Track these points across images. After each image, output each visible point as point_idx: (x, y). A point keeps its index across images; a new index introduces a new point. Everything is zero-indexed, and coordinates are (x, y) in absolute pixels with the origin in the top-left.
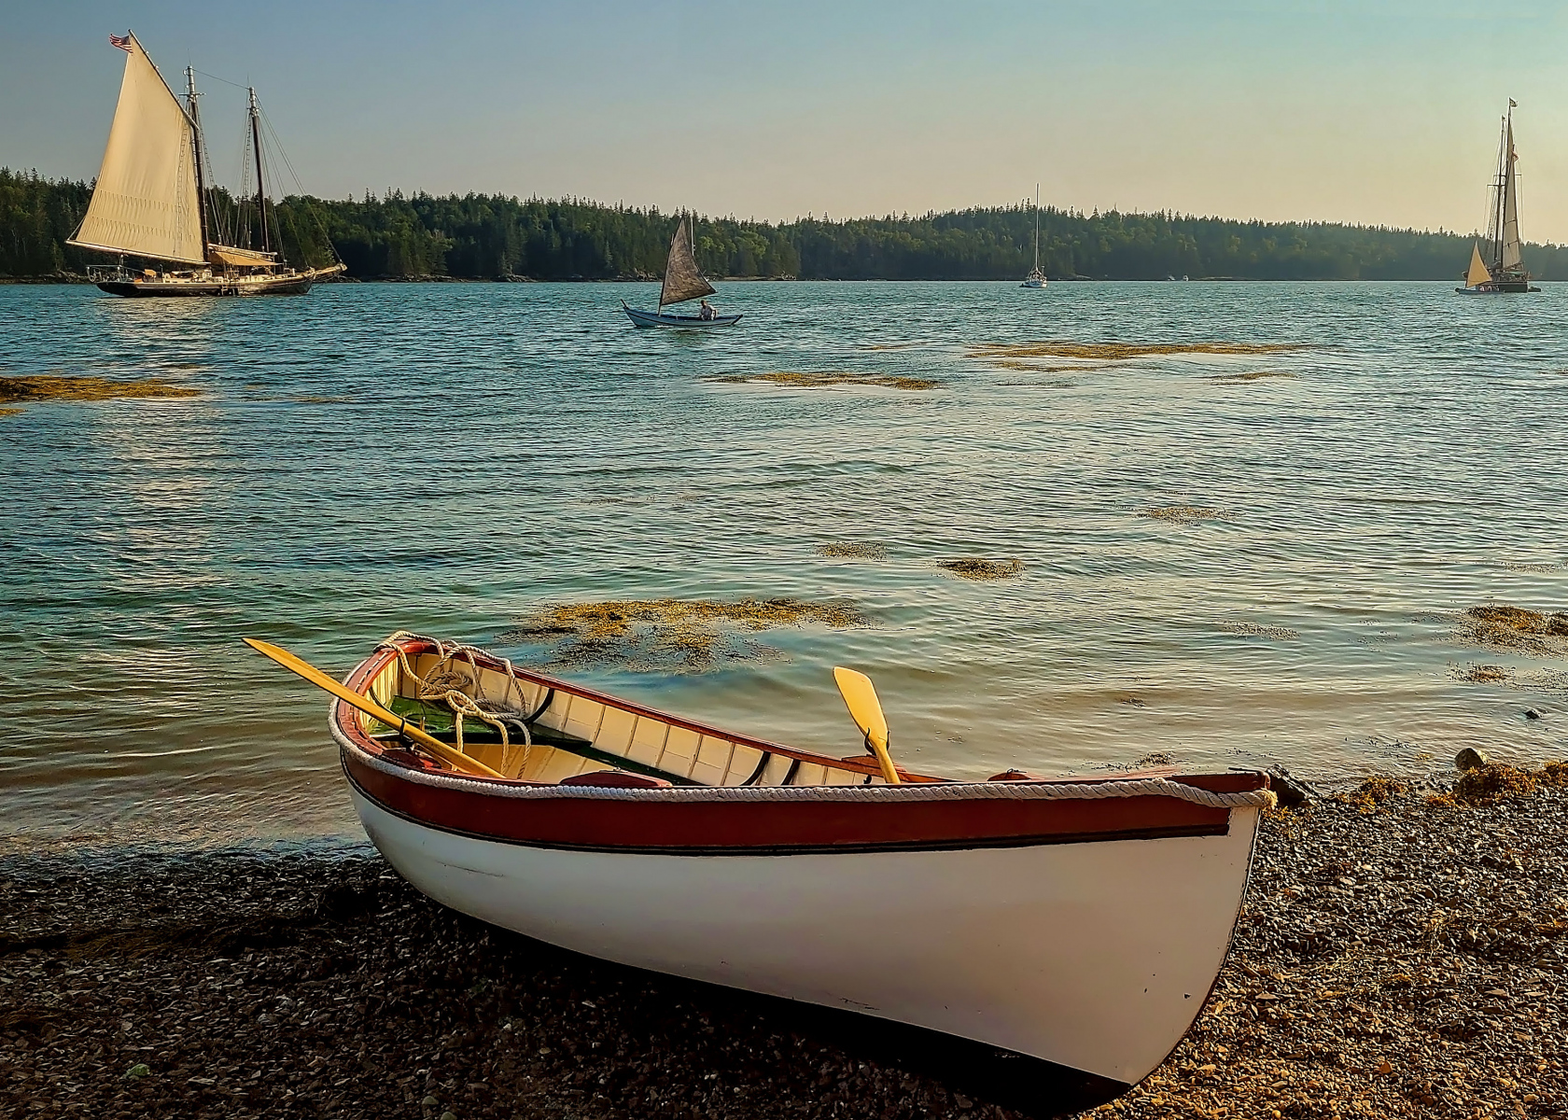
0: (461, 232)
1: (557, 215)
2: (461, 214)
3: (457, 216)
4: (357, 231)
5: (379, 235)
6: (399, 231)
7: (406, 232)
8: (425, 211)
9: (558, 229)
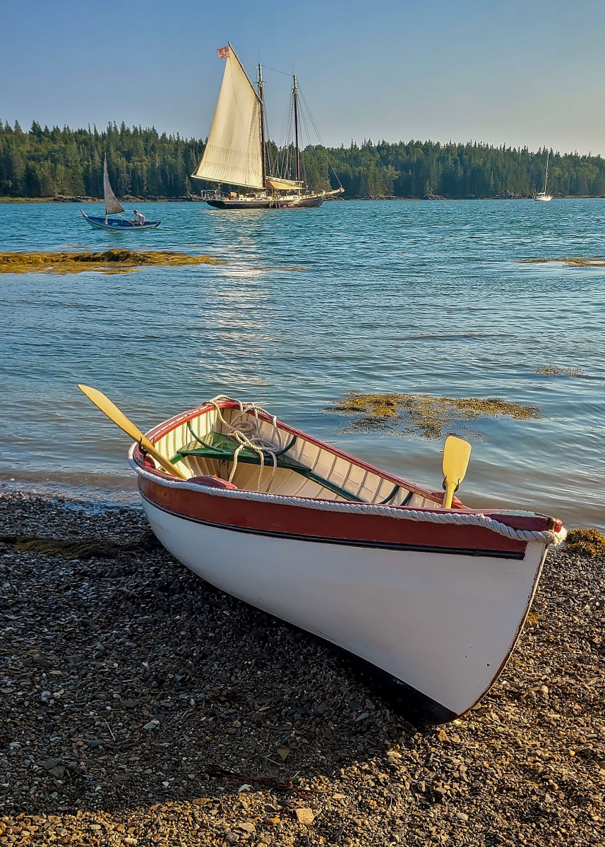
0: (404, 167)
1: (464, 154)
2: (405, 155)
3: (402, 156)
5: (357, 170)
6: (368, 167)
7: (372, 167)
8: (384, 153)
9: (462, 164)
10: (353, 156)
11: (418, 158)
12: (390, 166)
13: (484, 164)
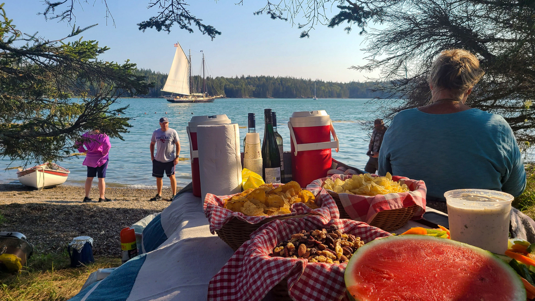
2: (258, 81)
3: (257, 82)
4: (232, 85)
5: (237, 86)
6: (242, 86)
7: (244, 86)
8: (249, 80)
9: (282, 85)
10: (236, 81)
11: (263, 82)
12: (251, 85)
13: (291, 85)
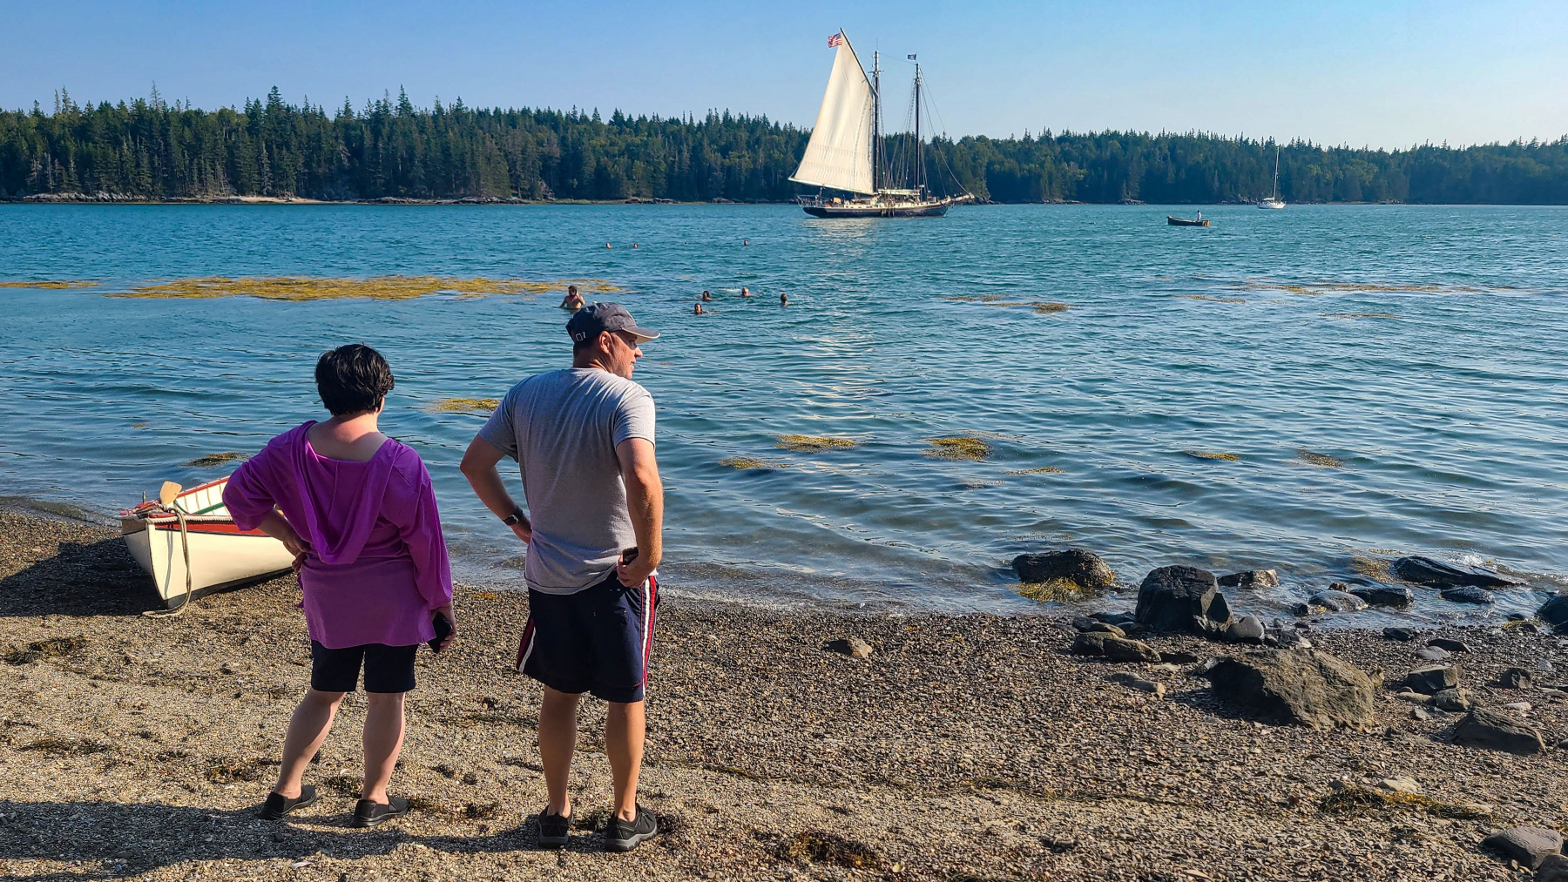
2: (1093, 148)
3: (1091, 150)
4: (1011, 163)
7: (1048, 165)
8: (1067, 145)
9: (1174, 159)
10: (1024, 149)
11: (1112, 153)
12: (1072, 163)
13: (1206, 160)
